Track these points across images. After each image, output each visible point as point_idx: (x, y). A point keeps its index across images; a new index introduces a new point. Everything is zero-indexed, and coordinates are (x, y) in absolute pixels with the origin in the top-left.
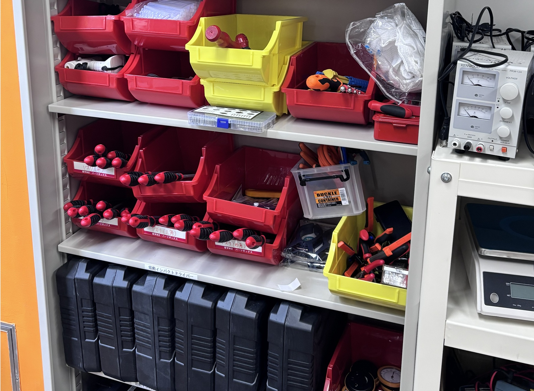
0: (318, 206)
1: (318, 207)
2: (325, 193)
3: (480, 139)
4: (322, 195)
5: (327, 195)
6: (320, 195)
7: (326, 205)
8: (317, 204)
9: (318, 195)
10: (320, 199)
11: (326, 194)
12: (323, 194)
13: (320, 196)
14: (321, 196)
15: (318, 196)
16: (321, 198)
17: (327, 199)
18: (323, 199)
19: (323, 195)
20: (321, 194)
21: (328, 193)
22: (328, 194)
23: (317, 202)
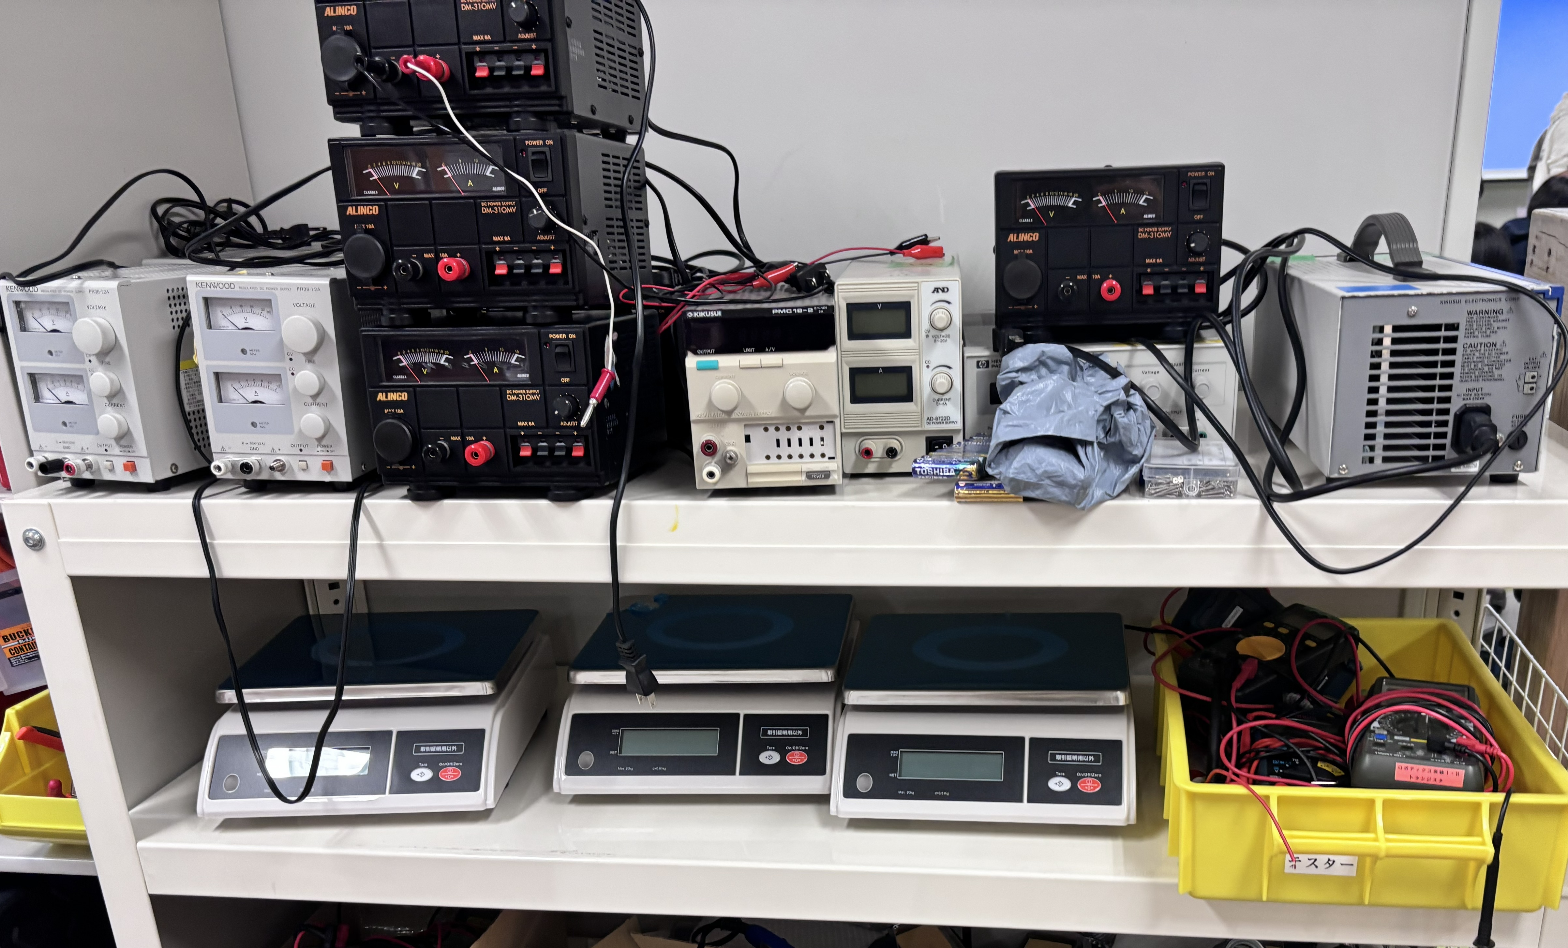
0: (11, 663)
1: (12, 666)
2: (17, 633)
3: (85, 448)
4: (13, 637)
5: (23, 636)
6: (9, 637)
7: (29, 659)
8: (9, 659)
9: (5, 639)
10: (13, 648)
11: (21, 635)
12: (14, 634)
13: (9, 640)
14: (12, 639)
15: (5, 641)
16: (12, 644)
17: (25, 645)
18: (17, 646)
19: (16, 638)
20: (10, 635)
21: (24, 631)
22: (24, 634)
23: (9, 655)
